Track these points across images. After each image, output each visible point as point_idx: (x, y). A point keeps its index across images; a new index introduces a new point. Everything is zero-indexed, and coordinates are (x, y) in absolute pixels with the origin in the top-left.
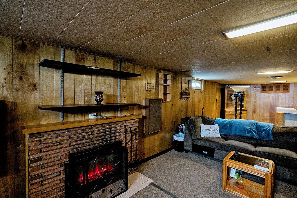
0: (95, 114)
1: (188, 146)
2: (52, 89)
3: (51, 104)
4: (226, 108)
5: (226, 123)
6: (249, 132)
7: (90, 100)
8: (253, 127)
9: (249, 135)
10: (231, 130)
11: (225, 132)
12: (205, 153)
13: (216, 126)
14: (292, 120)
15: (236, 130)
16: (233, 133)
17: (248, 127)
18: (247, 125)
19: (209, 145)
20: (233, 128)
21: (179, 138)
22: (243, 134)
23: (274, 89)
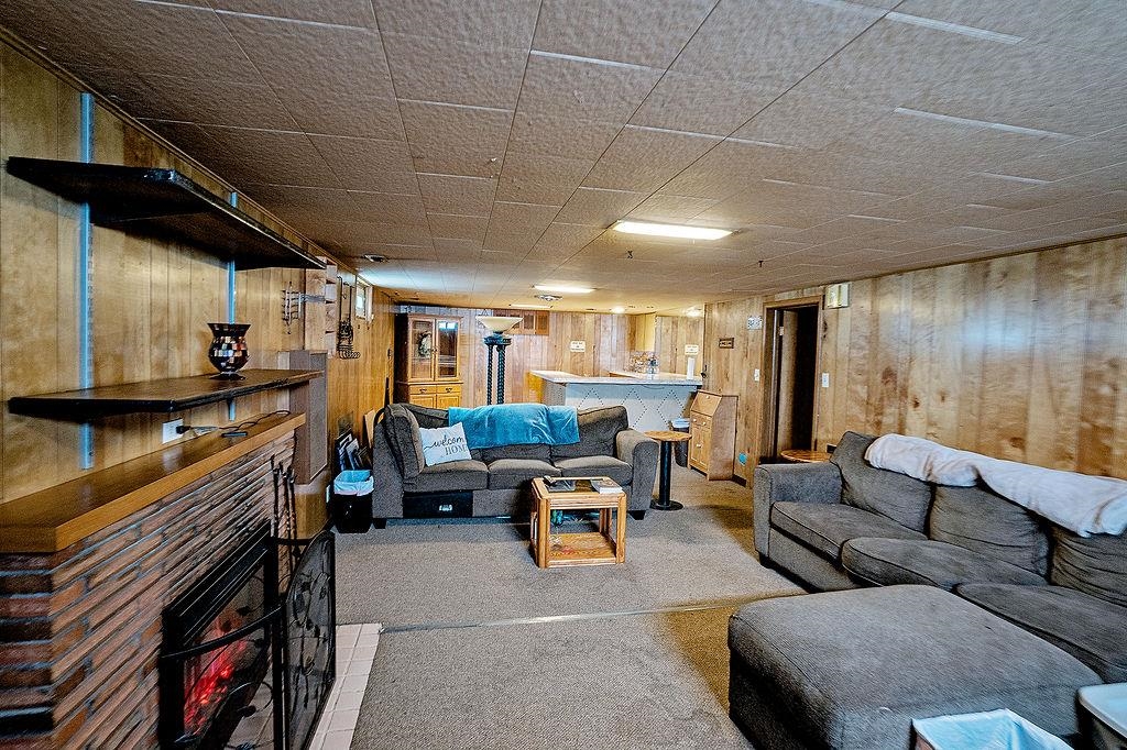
0: (180, 423)
1: (389, 505)
2: (51, 307)
3: (46, 384)
4: (410, 380)
5: (480, 417)
6: (536, 431)
7: (165, 358)
8: (540, 419)
9: (535, 440)
10: (492, 433)
11: (482, 441)
12: (445, 509)
13: (458, 430)
14: (575, 397)
15: (506, 433)
16: (499, 441)
17: (531, 421)
18: (529, 417)
19: (458, 484)
20: (499, 429)
21: (353, 484)
22: (524, 440)
23: (551, 329)
